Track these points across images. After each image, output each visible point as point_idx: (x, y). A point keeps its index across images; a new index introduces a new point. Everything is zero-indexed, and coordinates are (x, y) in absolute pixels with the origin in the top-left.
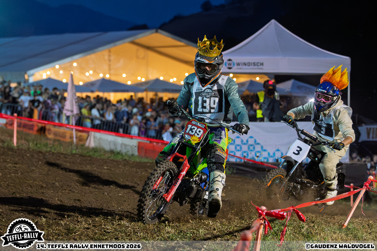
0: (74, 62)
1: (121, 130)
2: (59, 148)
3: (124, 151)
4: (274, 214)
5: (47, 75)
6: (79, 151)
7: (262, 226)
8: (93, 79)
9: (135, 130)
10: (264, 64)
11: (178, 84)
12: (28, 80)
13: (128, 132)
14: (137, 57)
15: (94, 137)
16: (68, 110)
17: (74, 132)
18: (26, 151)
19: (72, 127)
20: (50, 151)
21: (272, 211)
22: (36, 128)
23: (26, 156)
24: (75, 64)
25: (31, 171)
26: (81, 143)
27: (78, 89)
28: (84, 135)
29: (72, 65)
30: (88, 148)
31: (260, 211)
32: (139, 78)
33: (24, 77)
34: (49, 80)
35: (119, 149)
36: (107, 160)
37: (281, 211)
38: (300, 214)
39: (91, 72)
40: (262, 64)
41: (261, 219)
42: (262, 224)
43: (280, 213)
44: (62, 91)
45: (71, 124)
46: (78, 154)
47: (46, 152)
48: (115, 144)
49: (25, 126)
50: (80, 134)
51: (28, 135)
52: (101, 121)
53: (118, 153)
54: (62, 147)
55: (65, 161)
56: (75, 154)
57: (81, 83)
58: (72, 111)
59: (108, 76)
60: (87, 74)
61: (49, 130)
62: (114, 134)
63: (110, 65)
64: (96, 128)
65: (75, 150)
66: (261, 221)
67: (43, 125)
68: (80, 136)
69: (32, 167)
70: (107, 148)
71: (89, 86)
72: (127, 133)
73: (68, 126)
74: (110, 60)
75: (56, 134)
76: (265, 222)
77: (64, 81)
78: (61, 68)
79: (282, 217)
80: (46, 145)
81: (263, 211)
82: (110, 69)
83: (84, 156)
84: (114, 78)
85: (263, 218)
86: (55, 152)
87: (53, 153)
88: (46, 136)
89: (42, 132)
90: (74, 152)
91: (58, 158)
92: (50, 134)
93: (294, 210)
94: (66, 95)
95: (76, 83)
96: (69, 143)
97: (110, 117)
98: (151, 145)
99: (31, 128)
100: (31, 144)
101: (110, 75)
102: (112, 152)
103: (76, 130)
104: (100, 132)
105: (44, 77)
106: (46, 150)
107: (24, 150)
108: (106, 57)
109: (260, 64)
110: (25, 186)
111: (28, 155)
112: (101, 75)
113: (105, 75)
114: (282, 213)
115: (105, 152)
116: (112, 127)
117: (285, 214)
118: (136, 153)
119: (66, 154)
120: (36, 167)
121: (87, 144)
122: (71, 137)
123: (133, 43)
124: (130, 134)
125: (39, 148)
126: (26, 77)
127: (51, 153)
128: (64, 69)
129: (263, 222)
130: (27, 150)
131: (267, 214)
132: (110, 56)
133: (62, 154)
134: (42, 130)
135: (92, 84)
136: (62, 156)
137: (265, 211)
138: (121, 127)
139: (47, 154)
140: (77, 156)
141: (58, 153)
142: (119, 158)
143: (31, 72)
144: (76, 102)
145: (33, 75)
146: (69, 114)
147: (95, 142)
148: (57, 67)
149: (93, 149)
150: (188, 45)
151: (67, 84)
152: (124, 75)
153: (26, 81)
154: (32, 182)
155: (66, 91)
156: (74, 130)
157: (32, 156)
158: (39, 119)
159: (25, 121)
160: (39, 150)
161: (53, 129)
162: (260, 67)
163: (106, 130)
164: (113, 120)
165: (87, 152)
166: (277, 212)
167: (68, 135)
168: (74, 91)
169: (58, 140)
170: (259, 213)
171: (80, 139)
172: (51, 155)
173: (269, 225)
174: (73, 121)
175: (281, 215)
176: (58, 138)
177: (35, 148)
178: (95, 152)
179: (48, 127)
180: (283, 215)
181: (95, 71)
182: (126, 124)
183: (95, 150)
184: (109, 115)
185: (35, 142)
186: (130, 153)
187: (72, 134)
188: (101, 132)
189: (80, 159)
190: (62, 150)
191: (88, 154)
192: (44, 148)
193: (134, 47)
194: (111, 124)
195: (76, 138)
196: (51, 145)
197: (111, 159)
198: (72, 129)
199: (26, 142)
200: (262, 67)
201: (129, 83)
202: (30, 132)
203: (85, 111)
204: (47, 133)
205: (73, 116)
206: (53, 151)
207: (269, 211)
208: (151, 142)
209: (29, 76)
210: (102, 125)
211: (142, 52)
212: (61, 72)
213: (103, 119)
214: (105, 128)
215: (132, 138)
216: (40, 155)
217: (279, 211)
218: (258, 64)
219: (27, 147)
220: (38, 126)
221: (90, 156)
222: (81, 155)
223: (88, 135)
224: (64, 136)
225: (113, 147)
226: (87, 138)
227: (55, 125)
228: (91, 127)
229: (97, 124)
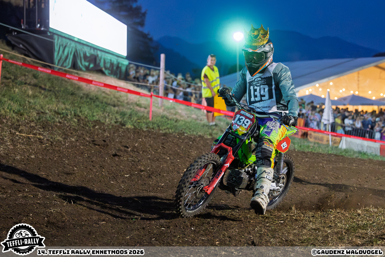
0: (330, 81)
2: (318, 150)
3: (369, 152)
5: (309, 91)
6: (334, 152)
8: (345, 95)
9: (378, 136)
14: (380, 78)
15: (346, 141)
16: (325, 120)
17: (330, 137)
19: (328, 133)
20: (311, 152)
22: (300, 134)
23: (293, 155)
24: (331, 84)
26: (336, 145)
27: (333, 102)
28: (338, 139)
29: (328, 84)
30: (341, 149)
32: (382, 95)
34: (311, 96)
35: (365, 150)
36: (356, 159)
39: (344, 90)
44: (321, 104)
45: (327, 130)
46: (333, 154)
47: (308, 152)
48: (362, 146)
50: (334, 138)
51: (294, 139)
52: (352, 128)
53: (365, 154)
54: (320, 149)
55: (323, 160)
56: (331, 154)
57: (336, 99)
58: (329, 120)
59: (357, 93)
60: (341, 91)
61: (311, 134)
62: (361, 139)
63: (358, 84)
64: (348, 134)
65: (331, 151)
67: (306, 131)
68: (335, 139)
69: (297, 164)
70: (356, 149)
71: (342, 101)
73: (325, 132)
74: (358, 81)
75: (316, 138)
77: (323, 96)
78: (320, 86)
80: (308, 147)
82: (358, 88)
83: (338, 156)
84: (361, 95)
86: (316, 152)
87: (314, 153)
88: (308, 140)
89: (305, 136)
90: (330, 152)
91: (317, 157)
92: (311, 138)
95: (332, 98)
96: (325, 145)
97: (359, 125)
100: (296, 146)
101: (359, 92)
102: (360, 152)
103: (332, 135)
104: (350, 137)
105: (307, 93)
106: (308, 151)
107: (291, 151)
108: (356, 78)
111: (294, 154)
112: (352, 92)
113: (354, 92)
115: (355, 152)
116: (360, 133)
118: (379, 154)
119: (323, 154)
121: (340, 146)
122: (328, 141)
123: (377, 67)
124: (374, 138)
125: (303, 149)
127: (312, 153)
128: (323, 87)
130: (293, 150)
132: (358, 77)
133: (321, 154)
134: (305, 135)
135: (345, 99)
136: (320, 155)
139: (309, 154)
140: (333, 156)
141: (317, 153)
142: (365, 157)
144: (332, 113)
145: (298, 92)
146: (326, 122)
147: (346, 144)
148: (317, 85)
149: (345, 150)
151: (324, 99)
152: (370, 92)
155: (324, 104)
156: (330, 135)
157: (297, 155)
158: (303, 126)
160: (302, 150)
161: (313, 133)
163: (355, 136)
164: (361, 127)
165: (341, 153)
167: (325, 139)
168: (330, 105)
169: (318, 143)
171: (335, 142)
172: (312, 155)
174: (329, 128)
176: (317, 141)
177: (299, 149)
178: (346, 152)
179: (309, 132)
181: (347, 89)
183: (346, 151)
184: (358, 123)
185: (300, 145)
186: (374, 153)
187: (328, 138)
188: (352, 137)
189: (334, 158)
190: (321, 150)
191: (341, 155)
192: (307, 149)
193: (378, 70)
194: (359, 131)
195: (332, 141)
196: (312, 147)
197: (358, 158)
198: (329, 134)
199: (293, 145)
201: (374, 98)
202: (296, 136)
203: (339, 121)
204: (308, 137)
205: (329, 124)
206: (313, 151)
210: (352, 132)
211: (384, 74)
212: (320, 89)
213: (354, 127)
214: (354, 133)
216: (304, 154)
219: (293, 148)
220: (302, 132)
221: (342, 156)
222: (336, 155)
223: (341, 139)
224: (322, 139)
225: (360, 149)
226: (340, 141)
227: (315, 131)
228: (343, 133)
229: (348, 131)
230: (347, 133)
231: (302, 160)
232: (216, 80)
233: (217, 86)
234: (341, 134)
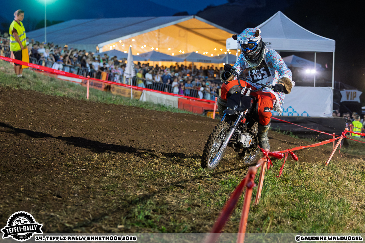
0: (133, 38)
1: (166, 89)
2: (120, 102)
3: (168, 105)
4: (274, 154)
5: (113, 47)
6: (135, 104)
7: (266, 163)
8: (146, 51)
9: (176, 90)
10: (272, 44)
11: (209, 56)
12: (99, 51)
13: (172, 90)
14: (180, 36)
15: (146, 94)
16: (127, 74)
17: (132, 90)
18: (96, 103)
19: (130, 86)
20: (113, 104)
21: (273, 152)
22: (103, 87)
23: (96, 107)
24: (133, 40)
25: (99, 119)
26: (137, 98)
27: (135, 57)
28: (139, 92)
29: (131, 40)
30: (141, 102)
31: (264, 152)
32: (180, 51)
33: (96, 48)
34: (114, 51)
35: (164, 103)
36: (155, 112)
37: (280, 153)
38: (294, 155)
39: (145, 46)
40: (270, 44)
41: (265, 158)
42: (266, 162)
43: (279, 154)
44: (123, 59)
45: (129, 84)
46: (133, 106)
48: (161, 99)
49: (95, 85)
50: (136, 91)
51: (97, 91)
52: (152, 82)
53: (163, 106)
54: (122, 101)
55: (124, 112)
56: (132, 106)
57: (138, 54)
58: (130, 75)
59: (157, 49)
60: (142, 47)
61: (113, 88)
62: (161, 93)
63: (159, 41)
64: (149, 87)
65: (132, 103)
66: (265, 159)
67: (109, 84)
68: (136, 93)
69: (100, 115)
70: (155, 102)
71: (144, 56)
72: (170, 92)
73: (127, 86)
74: (159, 38)
75: (118, 91)
76: (268, 160)
77: (125, 52)
78: (123, 43)
79: (280, 157)
80: (111, 99)
81: (266, 152)
82: (159, 44)
83: (138, 108)
84: (162, 51)
85: (267, 157)
86: (118, 104)
87: (116, 105)
88: (111, 92)
89: (108, 89)
90: (131, 105)
91: (119, 109)
92: (113, 91)
93: (289, 152)
94: (126, 62)
95: (134, 54)
96: (127, 98)
97: (158, 79)
98: (188, 100)
99: (99, 86)
100: (99, 98)
101: (159, 48)
102: (159, 105)
103: (133, 89)
104: (150, 91)
105: (111, 49)
106: (110, 103)
107: (94, 103)
108: (156, 36)
109: (269, 44)
110: (94, 129)
111: (97, 106)
112: (153, 49)
113: (155, 48)
114: (280, 154)
115: (154, 105)
116: (160, 87)
117: (282, 155)
118: (177, 107)
119: (125, 106)
120: (102, 115)
121: (141, 99)
122: (129, 94)
123: (176, 25)
124: (172, 92)
125: (106, 101)
126: (97, 48)
128: (126, 43)
129: (266, 160)
131: (269, 154)
132: (159, 34)
133: (122, 106)
134: (108, 88)
135: (146, 55)
136: (122, 108)
137: (268, 152)
138: (166, 87)
139: (111, 106)
140: (133, 108)
142: (164, 110)
143: (101, 45)
144: (133, 68)
145: (102, 47)
146: (128, 76)
147: (146, 97)
148: (120, 41)
149: (145, 103)
150: (217, 28)
151: (127, 54)
152: (169, 49)
153: (97, 52)
154: (99, 126)
155: (126, 59)
156: (132, 89)
157: (100, 107)
158: (106, 79)
159: (95, 81)
160: (105, 103)
161: (116, 87)
162: (269, 45)
163: (155, 90)
164: (160, 81)
165: (141, 105)
166: (277, 153)
167: (127, 92)
168: (132, 60)
169: (120, 96)
170: (264, 154)
171: (136, 95)
172: (114, 107)
173: (270, 162)
174: (131, 81)
175: (279, 155)
176: (119, 94)
177: (102, 101)
178: (147, 105)
179: (112, 86)
180: (281, 156)
181: (148, 46)
182: (170, 85)
183: (146, 103)
184: (158, 78)
185: (103, 97)
186: (172, 106)
187: (130, 91)
188: (152, 91)
189: (135, 110)
190: (122, 103)
191: (141, 107)
192: (109, 102)
193: (178, 29)
194: (159, 85)
195: (133, 94)
196: (114, 100)
197: (157, 110)
198: (130, 88)
199: (96, 97)
200: (270, 45)
201: (173, 55)
202: (100, 89)
203: (140, 75)
204: (111, 90)
205: (131, 78)
206: (115, 104)
207: (271, 153)
208: (188, 99)
209: (99, 48)
210: (152, 86)
211: (183, 32)
212: (123, 45)
213: (154, 81)
214: (154, 87)
215: (174, 95)
216: (106, 106)
217: (278, 153)
218: (268, 43)
220: (105, 85)
221: (142, 108)
222: (136, 107)
223: (142, 93)
224: (124, 93)
225: (160, 102)
226: (141, 94)
227: (118, 84)
228: (144, 87)
229: (149, 85)
230: (147, 87)
231: (105, 111)
232: (23, 34)
233: (25, 40)
234: (142, 88)
